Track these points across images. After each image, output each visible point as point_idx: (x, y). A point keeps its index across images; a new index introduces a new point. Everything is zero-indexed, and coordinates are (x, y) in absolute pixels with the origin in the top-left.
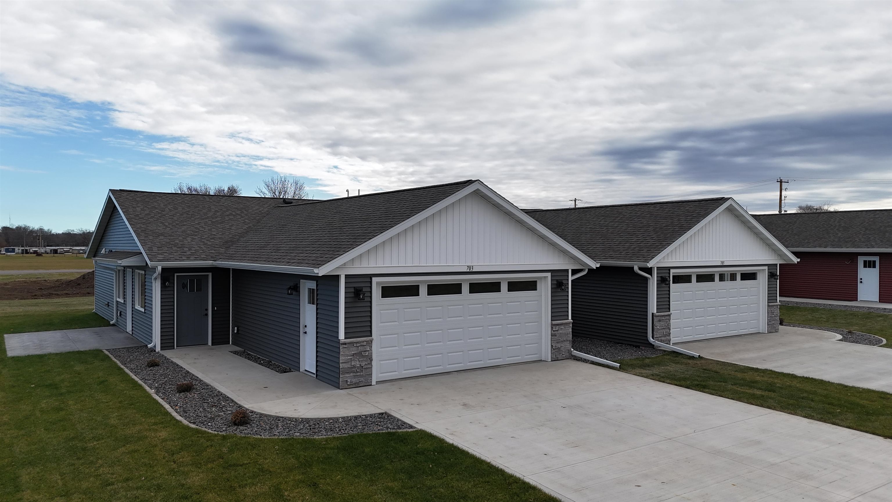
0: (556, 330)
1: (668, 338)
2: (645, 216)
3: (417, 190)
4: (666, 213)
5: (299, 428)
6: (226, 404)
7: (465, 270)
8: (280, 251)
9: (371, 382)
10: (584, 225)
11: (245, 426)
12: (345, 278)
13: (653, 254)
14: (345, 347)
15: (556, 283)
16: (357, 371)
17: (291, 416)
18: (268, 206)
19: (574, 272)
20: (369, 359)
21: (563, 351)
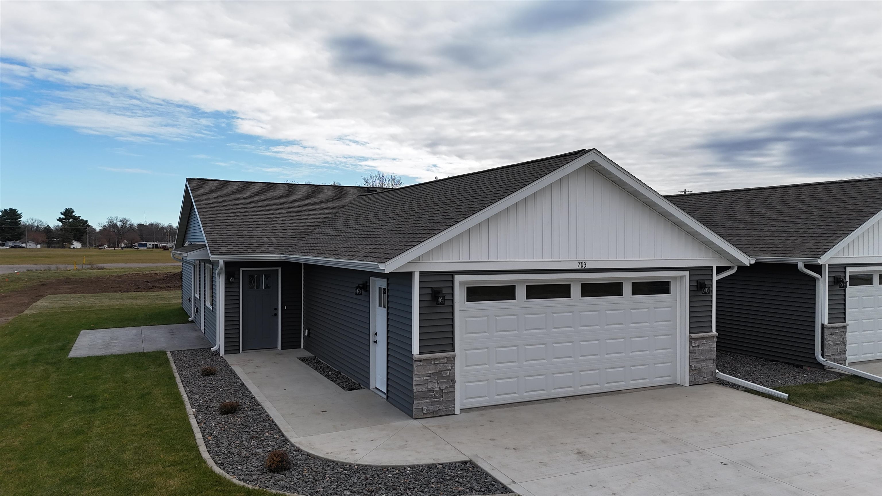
0: (696, 346)
1: (843, 356)
2: (803, 200)
3: (513, 167)
4: (833, 195)
5: (351, 482)
6: (270, 436)
7: (576, 266)
8: (349, 243)
9: (454, 410)
10: (719, 212)
11: (283, 474)
12: (420, 275)
13: (825, 247)
14: (420, 365)
15: (696, 284)
16: (435, 395)
17: (344, 461)
18: (350, 195)
19: (720, 270)
20: (451, 380)
21: (705, 373)
